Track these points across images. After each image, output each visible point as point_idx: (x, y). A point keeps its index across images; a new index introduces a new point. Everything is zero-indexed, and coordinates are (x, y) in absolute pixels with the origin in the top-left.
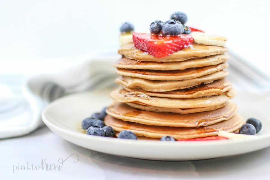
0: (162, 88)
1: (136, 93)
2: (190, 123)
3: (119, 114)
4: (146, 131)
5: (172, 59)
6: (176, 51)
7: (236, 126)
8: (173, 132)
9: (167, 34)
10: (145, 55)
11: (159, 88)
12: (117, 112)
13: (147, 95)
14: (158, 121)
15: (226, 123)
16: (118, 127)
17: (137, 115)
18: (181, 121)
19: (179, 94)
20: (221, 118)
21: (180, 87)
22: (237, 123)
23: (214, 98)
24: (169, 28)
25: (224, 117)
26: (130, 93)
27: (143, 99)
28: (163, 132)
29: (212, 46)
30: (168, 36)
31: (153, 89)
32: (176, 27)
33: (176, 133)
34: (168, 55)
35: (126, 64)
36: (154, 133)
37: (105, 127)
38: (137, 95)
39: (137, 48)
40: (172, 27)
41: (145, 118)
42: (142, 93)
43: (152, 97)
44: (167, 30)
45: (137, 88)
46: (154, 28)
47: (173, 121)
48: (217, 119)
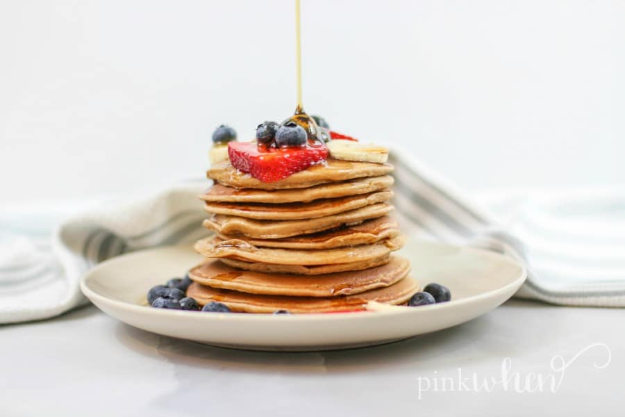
0: (275, 232)
1: (233, 241)
2: (321, 289)
3: (207, 278)
4: (248, 304)
5: (290, 184)
6: (297, 171)
7: (403, 295)
8: (292, 305)
9: (282, 144)
10: (247, 179)
11: (269, 232)
12: (204, 275)
13: (251, 244)
14: (267, 286)
15: (386, 291)
16: (204, 298)
17: (234, 278)
18: (307, 286)
19: (302, 242)
20: (377, 282)
21: (304, 231)
22: (405, 291)
23: (363, 248)
24: (285, 133)
25: (384, 281)
26: (224, 242)
27: (245, 251)
28: (275, 304)
29: (358, 162)
30: (285, 146)
31: (260, 234)
32: (297, 131)
33: (298, 305)
34: (283, 178)
35: (218, 194)
36: (262, 306)
37: (184, 300)
38: (235, 246)
39: (236, 167)
40: (290, 132)
41: (247, 282)
42: (243, 242)
43: (259, 247)
44: (283, 137)
45: (236, 234)
46: (262, 133)
47: (293, 286)
48: (369, 284)
